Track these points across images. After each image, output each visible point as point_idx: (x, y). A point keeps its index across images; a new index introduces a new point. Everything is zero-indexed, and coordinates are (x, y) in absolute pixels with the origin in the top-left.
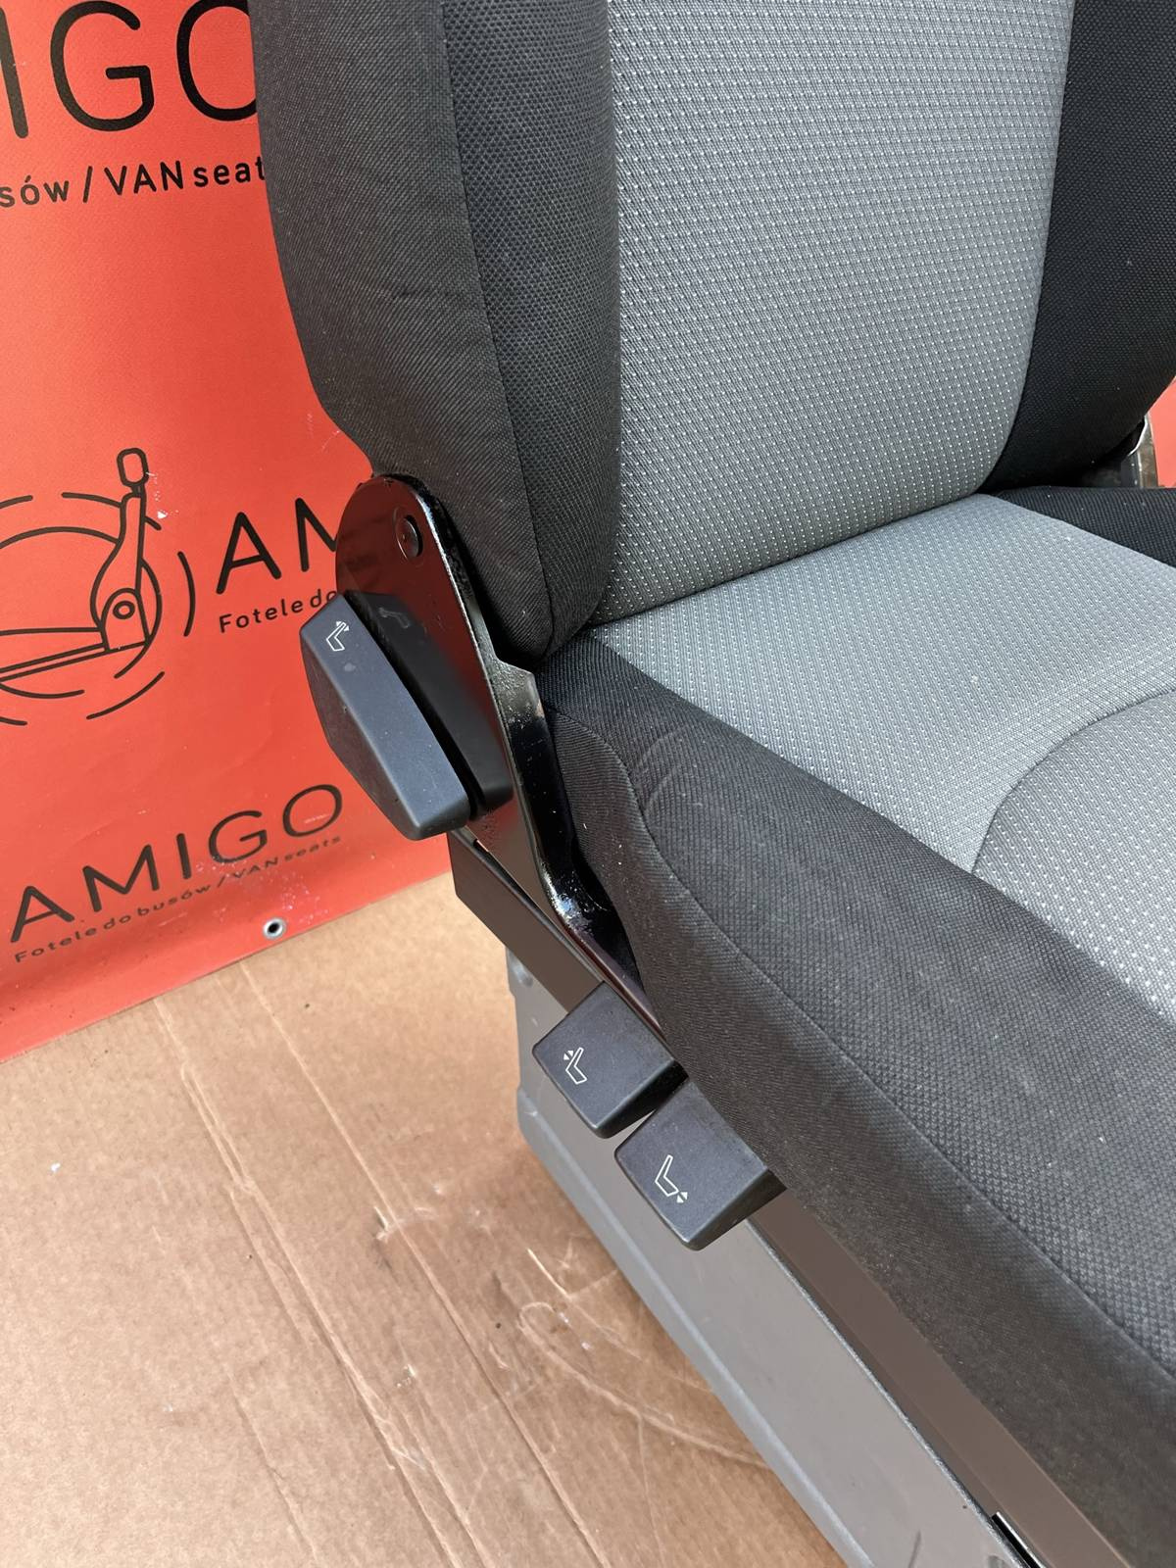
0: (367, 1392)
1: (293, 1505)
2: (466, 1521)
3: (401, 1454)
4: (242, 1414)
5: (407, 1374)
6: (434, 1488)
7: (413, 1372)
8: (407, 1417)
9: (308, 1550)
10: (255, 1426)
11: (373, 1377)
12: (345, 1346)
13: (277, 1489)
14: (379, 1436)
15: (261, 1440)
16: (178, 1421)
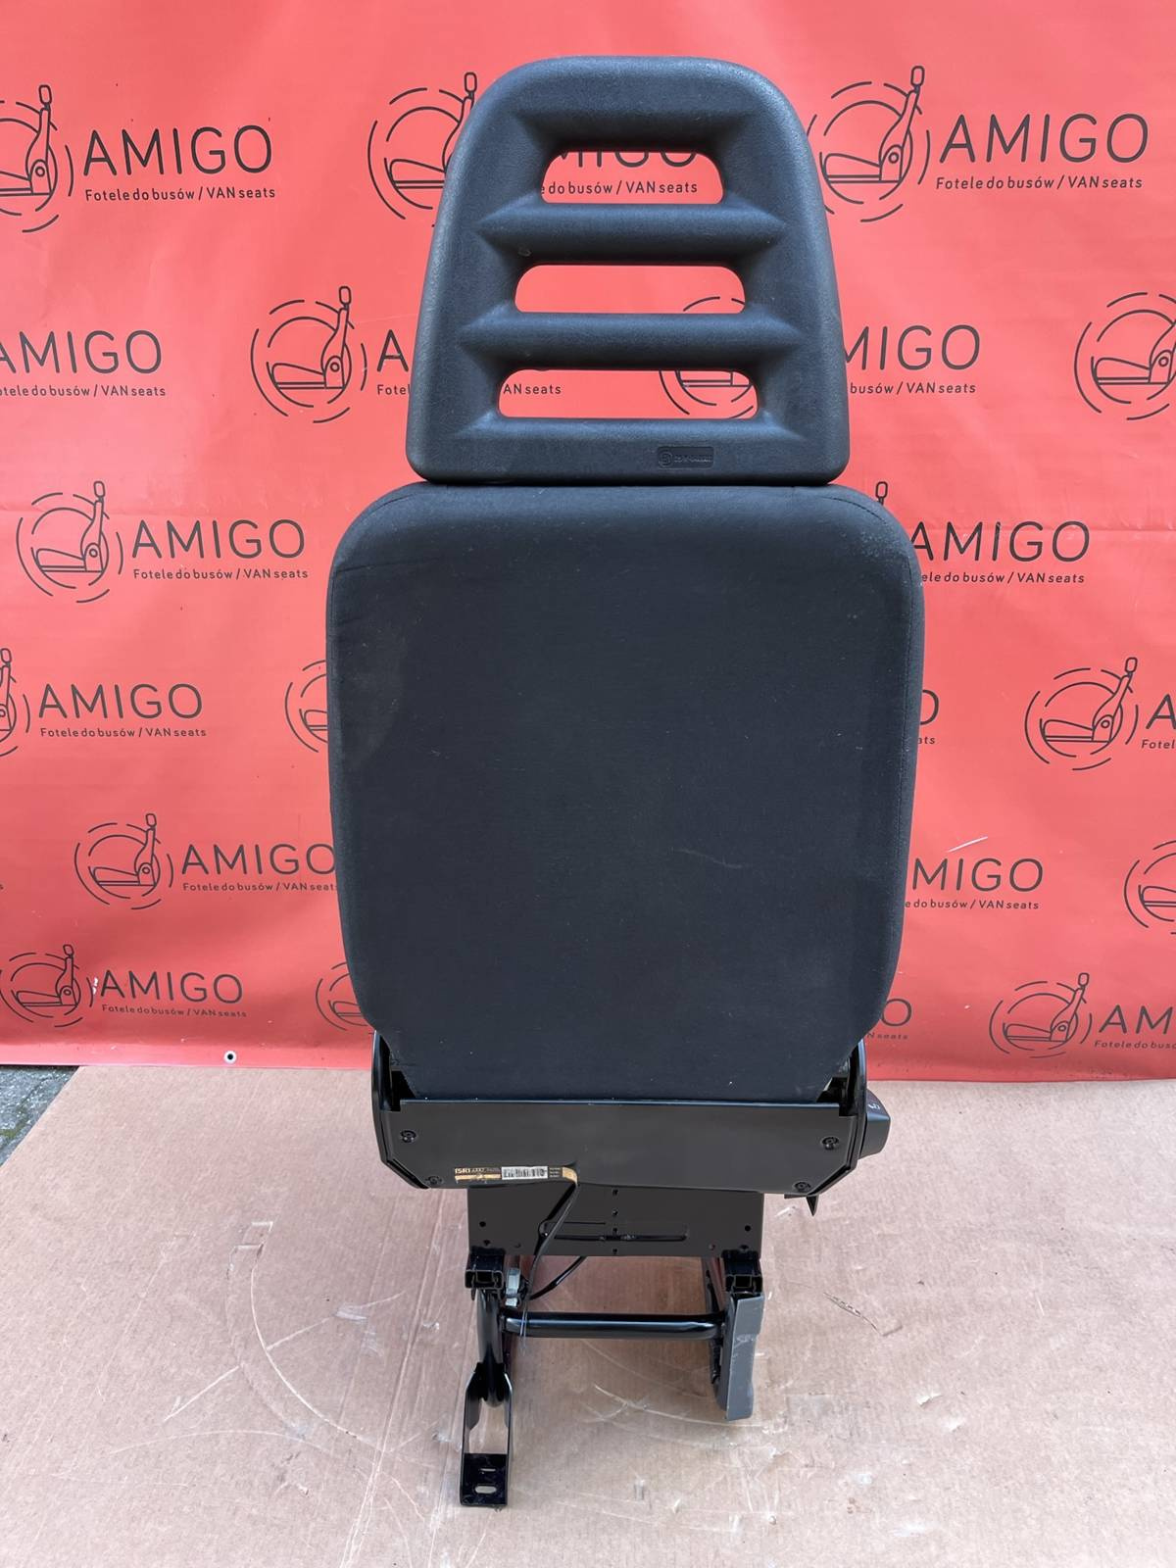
0: (439, 1223)
1: (387, 1238)
2: (438, 1275)
3: (434, 1245)
4: (393, 1207)
5: (457, 1226)
6: (437, 1260)
7: (460, 1227)
8: (446, 1237)
9: (380, 1252)
10: (395, 1213)
11: (445, 1221)
12: (444, 1207)
13: (386, 1232)
14: (431, 1237)
15: (393, 1217)
16: (372, 1198)
